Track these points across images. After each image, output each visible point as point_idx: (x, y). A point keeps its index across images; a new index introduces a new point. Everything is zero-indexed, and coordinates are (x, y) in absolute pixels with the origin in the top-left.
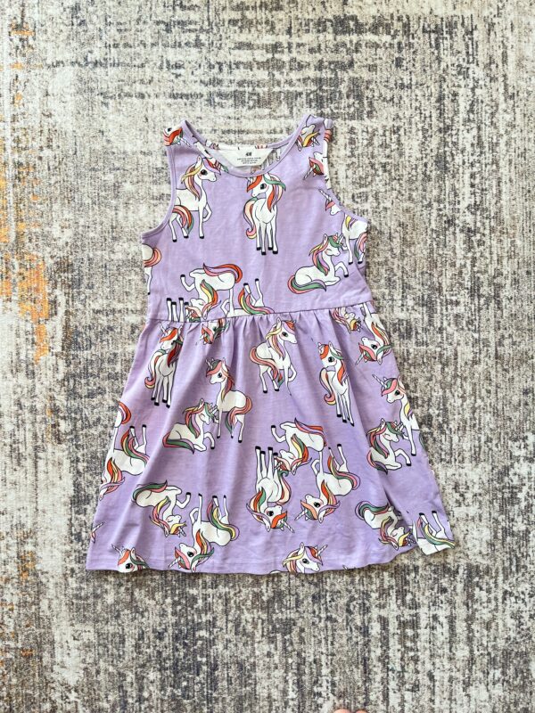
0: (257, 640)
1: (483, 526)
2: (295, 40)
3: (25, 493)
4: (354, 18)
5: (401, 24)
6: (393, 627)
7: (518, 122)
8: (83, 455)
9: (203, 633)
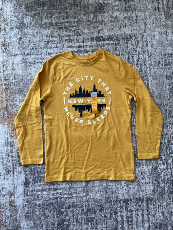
0: (83, 224)
1: (150, 185)
2: (85, 44)
3: (11, 182)
4: (102, 37)
5: (116, 37)
6: (125, 218)
7: (153, 63)
8: (28, 169)
9: (66, 223)
